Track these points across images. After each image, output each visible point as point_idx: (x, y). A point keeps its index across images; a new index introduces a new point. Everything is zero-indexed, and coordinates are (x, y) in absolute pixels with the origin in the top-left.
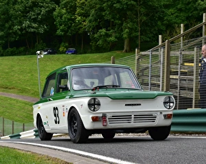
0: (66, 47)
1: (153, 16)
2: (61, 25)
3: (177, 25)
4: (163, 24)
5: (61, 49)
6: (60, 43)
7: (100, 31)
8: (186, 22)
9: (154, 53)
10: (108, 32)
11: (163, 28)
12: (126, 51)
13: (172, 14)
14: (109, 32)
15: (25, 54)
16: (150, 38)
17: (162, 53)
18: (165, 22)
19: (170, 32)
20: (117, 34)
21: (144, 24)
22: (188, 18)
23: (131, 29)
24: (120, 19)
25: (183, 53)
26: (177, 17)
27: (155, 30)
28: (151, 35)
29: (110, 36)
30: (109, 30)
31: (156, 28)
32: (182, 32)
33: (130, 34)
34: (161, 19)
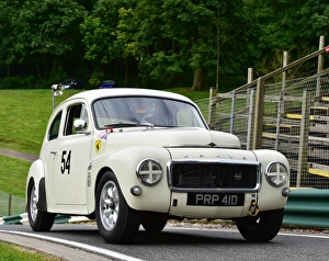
0: (99, 78)
1: (242, 34)
2: (91, 44)
3: (278, 51)
4: (256, 48)
5: (92, 81)
6: (91, 72)
7: (155, 54)
8: (293, 47)
9: (239, 96)
10: (168, 57)
11: (257, 54)
12: (196, 89)
13: (272, 33)
14: (170, 58)
15: (33, 88)
16: (234, 69)
17: (251, 97)
18: (260, 45)
19: (268, 61)
20: (182, 62)
21: (226, 47)
22: (297, 40)
23: (204, 55)
24: (187, 37)
25: (285, 98)
26: (279, 37)
27: (243, 56)
28: (236, 65)
29: (171, 64)
30: (170, 54)
31: (245, 54)
32: (285, 65)
33: (202, 61)
34: (254, 40)
